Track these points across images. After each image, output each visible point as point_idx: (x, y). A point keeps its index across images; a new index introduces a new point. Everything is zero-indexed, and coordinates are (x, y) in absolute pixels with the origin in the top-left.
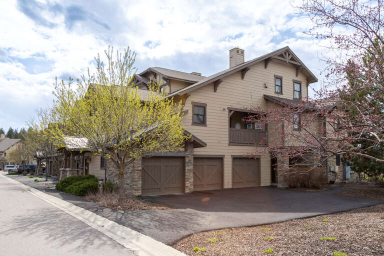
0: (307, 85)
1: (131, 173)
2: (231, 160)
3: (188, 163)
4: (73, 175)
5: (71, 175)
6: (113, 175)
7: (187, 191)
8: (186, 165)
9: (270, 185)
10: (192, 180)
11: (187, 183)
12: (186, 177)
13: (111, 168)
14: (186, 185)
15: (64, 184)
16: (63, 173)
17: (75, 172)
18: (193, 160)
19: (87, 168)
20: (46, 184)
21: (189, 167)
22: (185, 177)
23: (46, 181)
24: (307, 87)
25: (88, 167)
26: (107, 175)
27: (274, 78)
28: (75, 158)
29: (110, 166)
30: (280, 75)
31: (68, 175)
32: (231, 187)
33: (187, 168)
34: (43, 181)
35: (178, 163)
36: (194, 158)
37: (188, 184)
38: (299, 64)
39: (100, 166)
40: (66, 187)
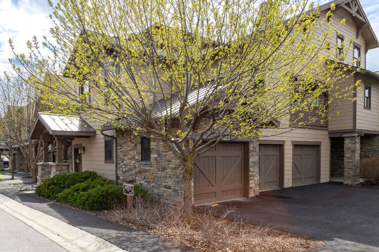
0: (366, 51)
1: (175, 168)
2: (291, 147)
3: (253, 151)
4: (61, 172)
5: (58, 173)
6: (133, 172)
7: (252, 194)
8: (250, 154)
9: (329, 181)
10: (257, 178)
11: (251, 182)
12: (250, 174)
13: (128, 161)
14: (251, 186)
15: (51, 187)
16: (42, 170)
17: (64, 167)
18: (258, 147)
19: (78, 161)
20: (14, 184)
21: (253, 159)
22: (248, 173)
23: (13, 179)
24: (365, 54)
25: (80, 159)
26: (118, 172)
27: (336, 37)
28: (50, 147)
29: (126, 158)
30: (342, 34)
31: (54, 173)
32: (291, 186)
33: (251, 160)
34: (8, 179)
35: (237, 152)
36: (260, 145)
37: (252, 184)
38: (364, 21)
39: (103, 159)
40: (57, 193)
